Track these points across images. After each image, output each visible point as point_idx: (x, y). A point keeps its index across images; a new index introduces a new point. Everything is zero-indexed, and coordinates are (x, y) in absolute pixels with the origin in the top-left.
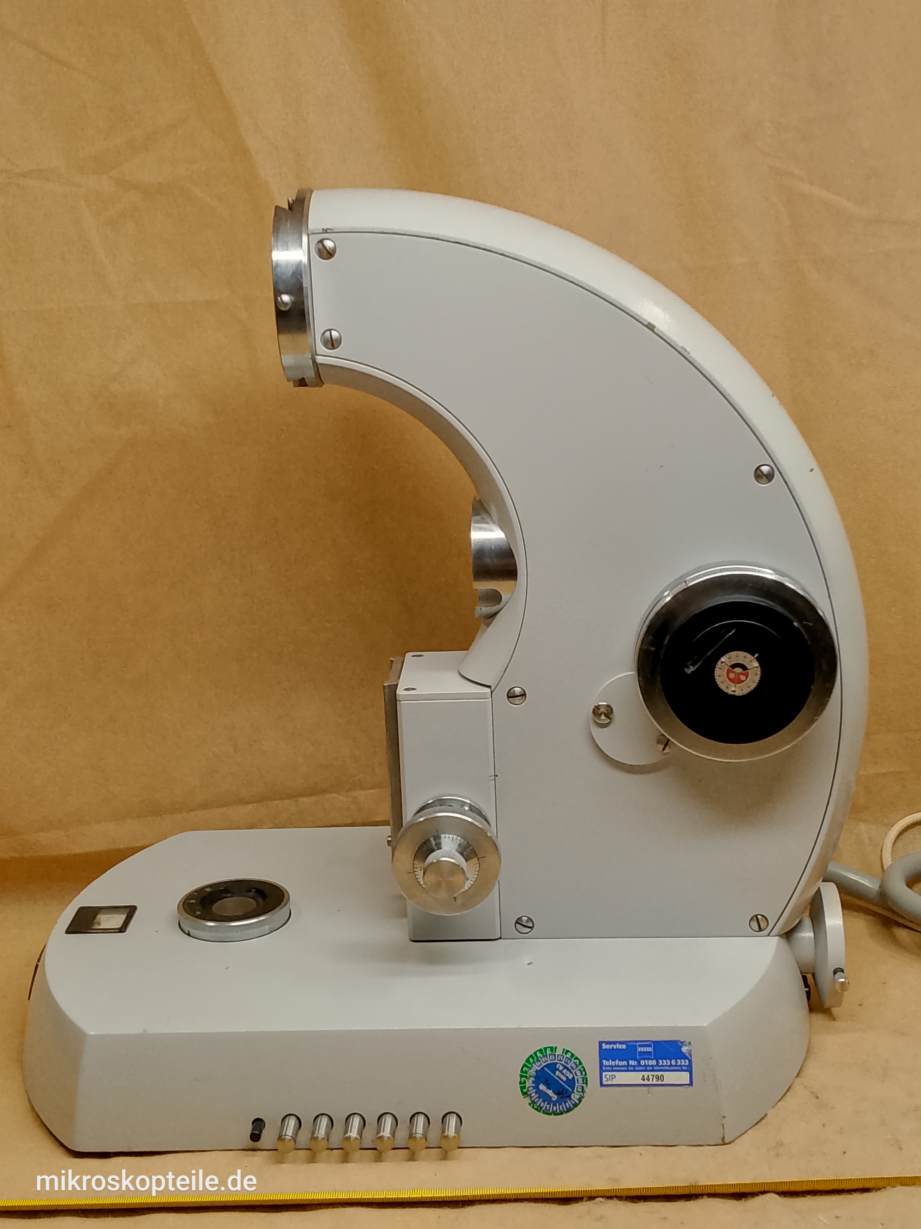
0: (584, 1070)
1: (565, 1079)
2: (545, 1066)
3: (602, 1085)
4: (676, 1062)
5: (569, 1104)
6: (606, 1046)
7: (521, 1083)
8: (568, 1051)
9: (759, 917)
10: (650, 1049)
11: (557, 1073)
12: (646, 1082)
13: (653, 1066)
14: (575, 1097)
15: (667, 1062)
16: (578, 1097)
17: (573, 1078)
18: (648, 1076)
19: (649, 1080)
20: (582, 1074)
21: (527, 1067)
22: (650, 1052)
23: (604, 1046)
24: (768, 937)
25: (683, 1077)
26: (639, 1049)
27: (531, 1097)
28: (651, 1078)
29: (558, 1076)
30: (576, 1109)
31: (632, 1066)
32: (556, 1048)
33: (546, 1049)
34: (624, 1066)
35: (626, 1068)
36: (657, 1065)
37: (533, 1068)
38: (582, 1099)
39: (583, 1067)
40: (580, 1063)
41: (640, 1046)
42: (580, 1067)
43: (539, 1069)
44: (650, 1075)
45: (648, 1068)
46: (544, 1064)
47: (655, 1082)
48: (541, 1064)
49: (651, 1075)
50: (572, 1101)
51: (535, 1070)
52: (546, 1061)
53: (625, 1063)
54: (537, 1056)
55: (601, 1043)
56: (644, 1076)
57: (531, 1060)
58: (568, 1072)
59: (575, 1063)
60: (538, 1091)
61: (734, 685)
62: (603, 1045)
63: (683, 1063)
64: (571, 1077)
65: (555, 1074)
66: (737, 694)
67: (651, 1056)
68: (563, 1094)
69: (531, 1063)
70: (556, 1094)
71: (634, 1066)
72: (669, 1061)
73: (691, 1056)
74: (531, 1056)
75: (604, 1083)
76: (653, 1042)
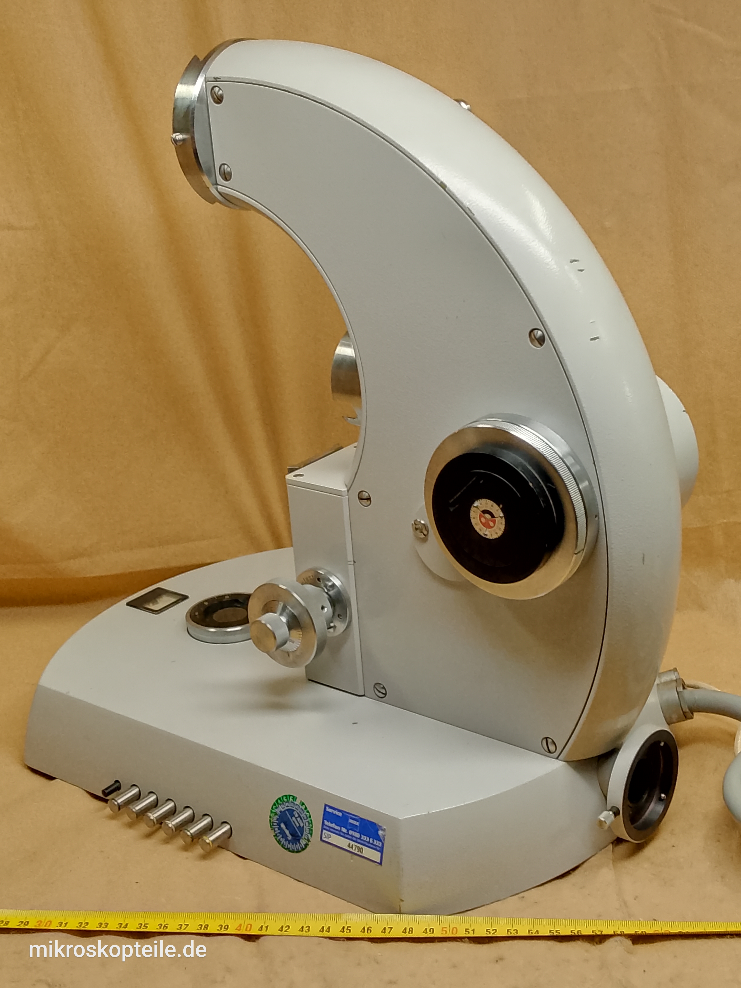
0: (312, 823)
1: (298, 825)
2: (287, 810)
3: (321, 840)
4: (373, 841)
5: (298, 847)
7: (270, 817)
8: (303, 804)
9: (549, 740)
10: (357, 823)
11: (294, 818)
12: (350, 849)
13: (357, 838)
14: (303, 842)
15: (367, 839)
16: (305, 843)
17: (303, 827)
18: (353, 845)
19: (352, 848)
20: (309, 826)
21: (276, 806)
22: (357, 826)
23: (328, 809)
24: (557, 760)
25: (375, 856)
26: (351, 821)
27: (275, 831)
28: (354, 847)
29: (294, 822)
30: (303, 852)
31: (343, 832)
32: (296, 798)
33: (290, 796)
34: (338, 831)
35: (339, 833)
36: (360, 839)
37: (279, 808)
38: (307, 846)
39: (311, 820)
40: (310, 817)
41: (351, 818)
42: (309, 819)
43: (283, 810)
44: (354, 846)
45: (354, 839)
46: (286, 808)
47: (356, 852)
49: (355, 845)
50: (300, 845)
51: (280, 810)
52: (288, 806)
53: (338, 828)
54: (283, 800)
55: (326, 806)
56: (349, 844)
57: (279, 801)
58: (301, 821)
59: (307, 815)
60: (280, 828)
61: (485, 528)
62: (327, 808)
63: (377, 844)
65: (292, 819)
66: (488, 537)
67: (357, 829)
68: (296, 837)
70: (291, 834)
71: (344, 833)
72: (368, 838)
73: (384, 840)
74: (279, 799)
75: (323, 839)
76: (361, 818)
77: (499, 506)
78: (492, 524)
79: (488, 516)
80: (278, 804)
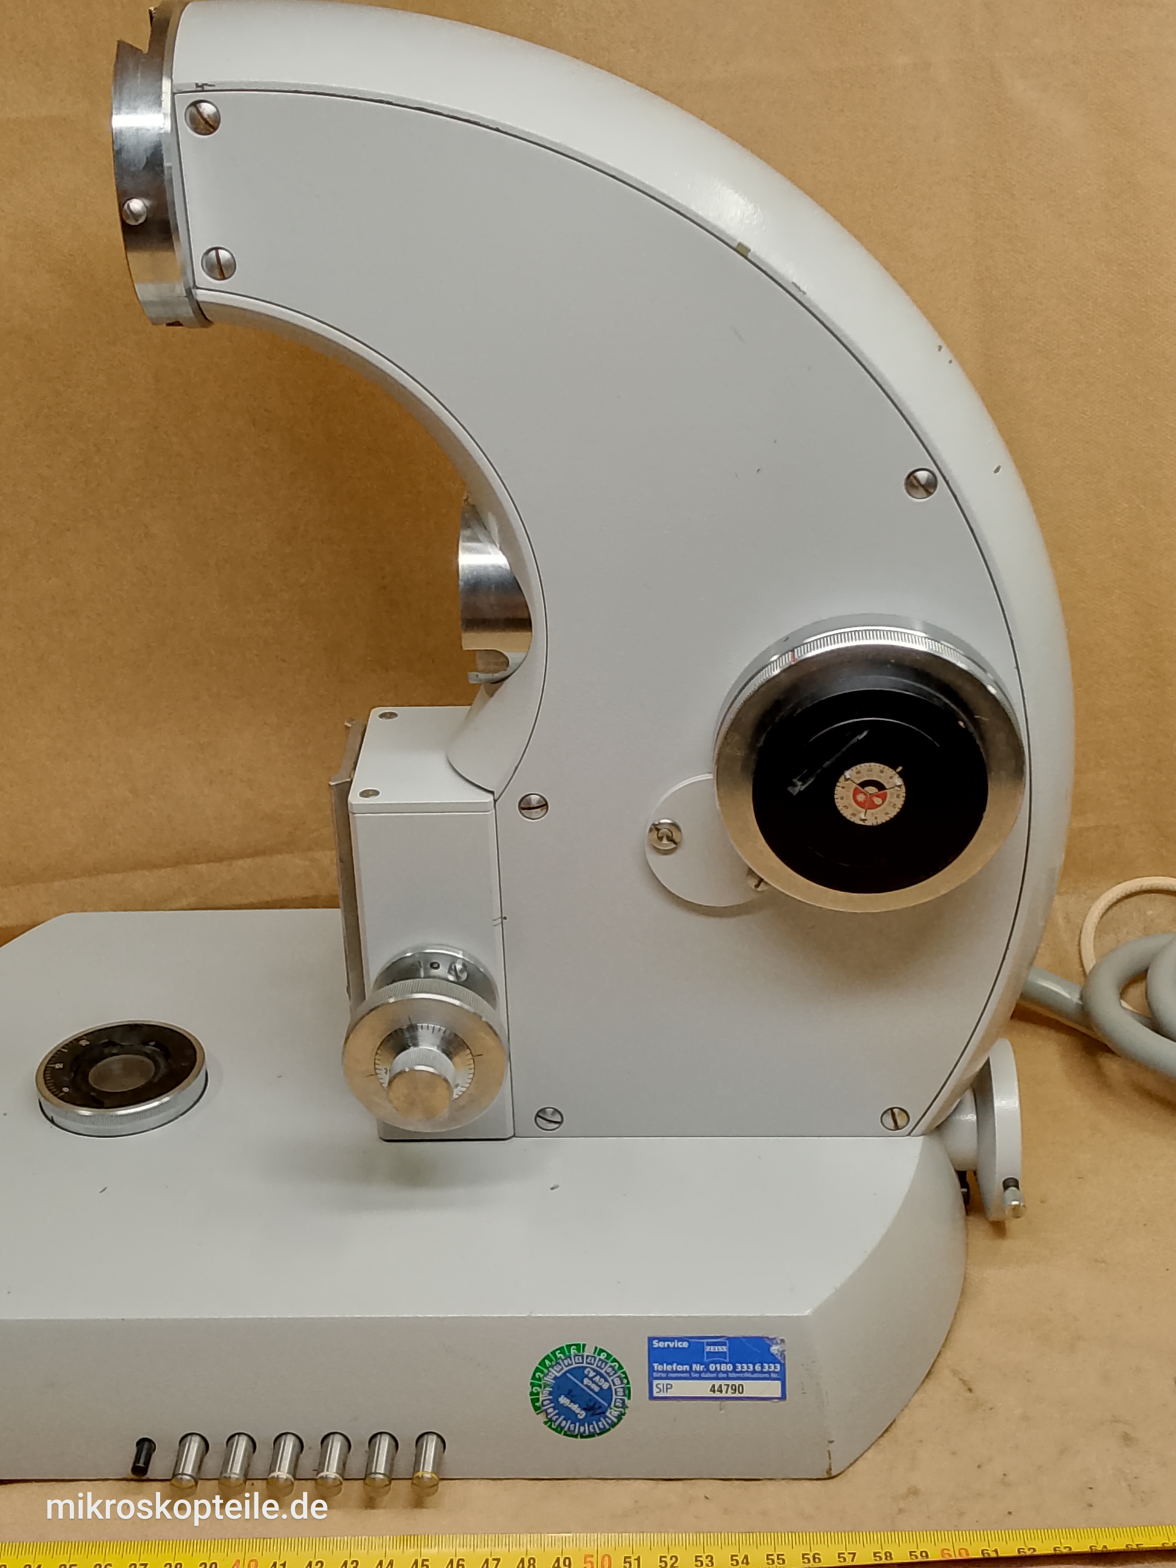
0: (626, 1377)
1: (597, 1389)
2: (567, 1372)
3: (652, 1397)
4: (762, 1367)
5: (603, 1424)
6: (658, 1342)
7: (532, 1394)
8: (602, 1351)
9: (896, 1111)
10: (724, 1349)
11: (586, 1381)
12: (717, 1394)
13: (726, 1372)
14: (612, 1414)
15: (748, 1367)
16: (616, 1414)
17: (610, 1387)
18: (721, 1386)
19: (721, 1391)
20: (622, 1383)
21: (542, 1372)
22: (725, 1353)
23: (656, 1344)
24: (909, 1137)
25: (773, 1388)
26: (708, 1349)
27: (547, 1414)
28: (724, 1388)
29: (587, 1386)
30: (612, 1430)
31: (696, 1372)
32: (584, 1345)
33: (569, 1346)
34: (686, 1372)
35: (687, 1375)
36: (734, 1370)
37: (550, 1373)
38: (623, 1417)
39: (624, 1373)
40: (621, 1367)
41: (709, 1344)
42: (619, 1373)
43: (558, 1375)
44: (723, 1386)
45: (721, 1375)
46: (565, 1369)
47: (730, 1394)
48: (562, 1369)
49: (725, 1385)
50: (607, 1419)
51: (553, 1376)
52: (569, 1365)
53: (686, 1368)
54: (556, 1357)
55: (651, 1340)
56: (714, 1386)
57: (547, 1362)
58: (602, 1380)
59: (613, 1367)
60: (558, 1406)
61: (864, 810)
62: (655, 1342)
63: (772, 1369)
64: (605, 1386)
65: (582, 1382)
66: (868, 823)
67: (725, 1358)
68: (595, 1410)
69: (548, 1366)
70: (584, 1409)
71: (700, 1372)
72: (751, 1366)
73: (784, 1358)
74: (547, 1357)
75: (655, 1395)
76: (729, 1338)
77: (895, 769)
78: (878, 801)
79: (872, 790)
80: (545, 1367)
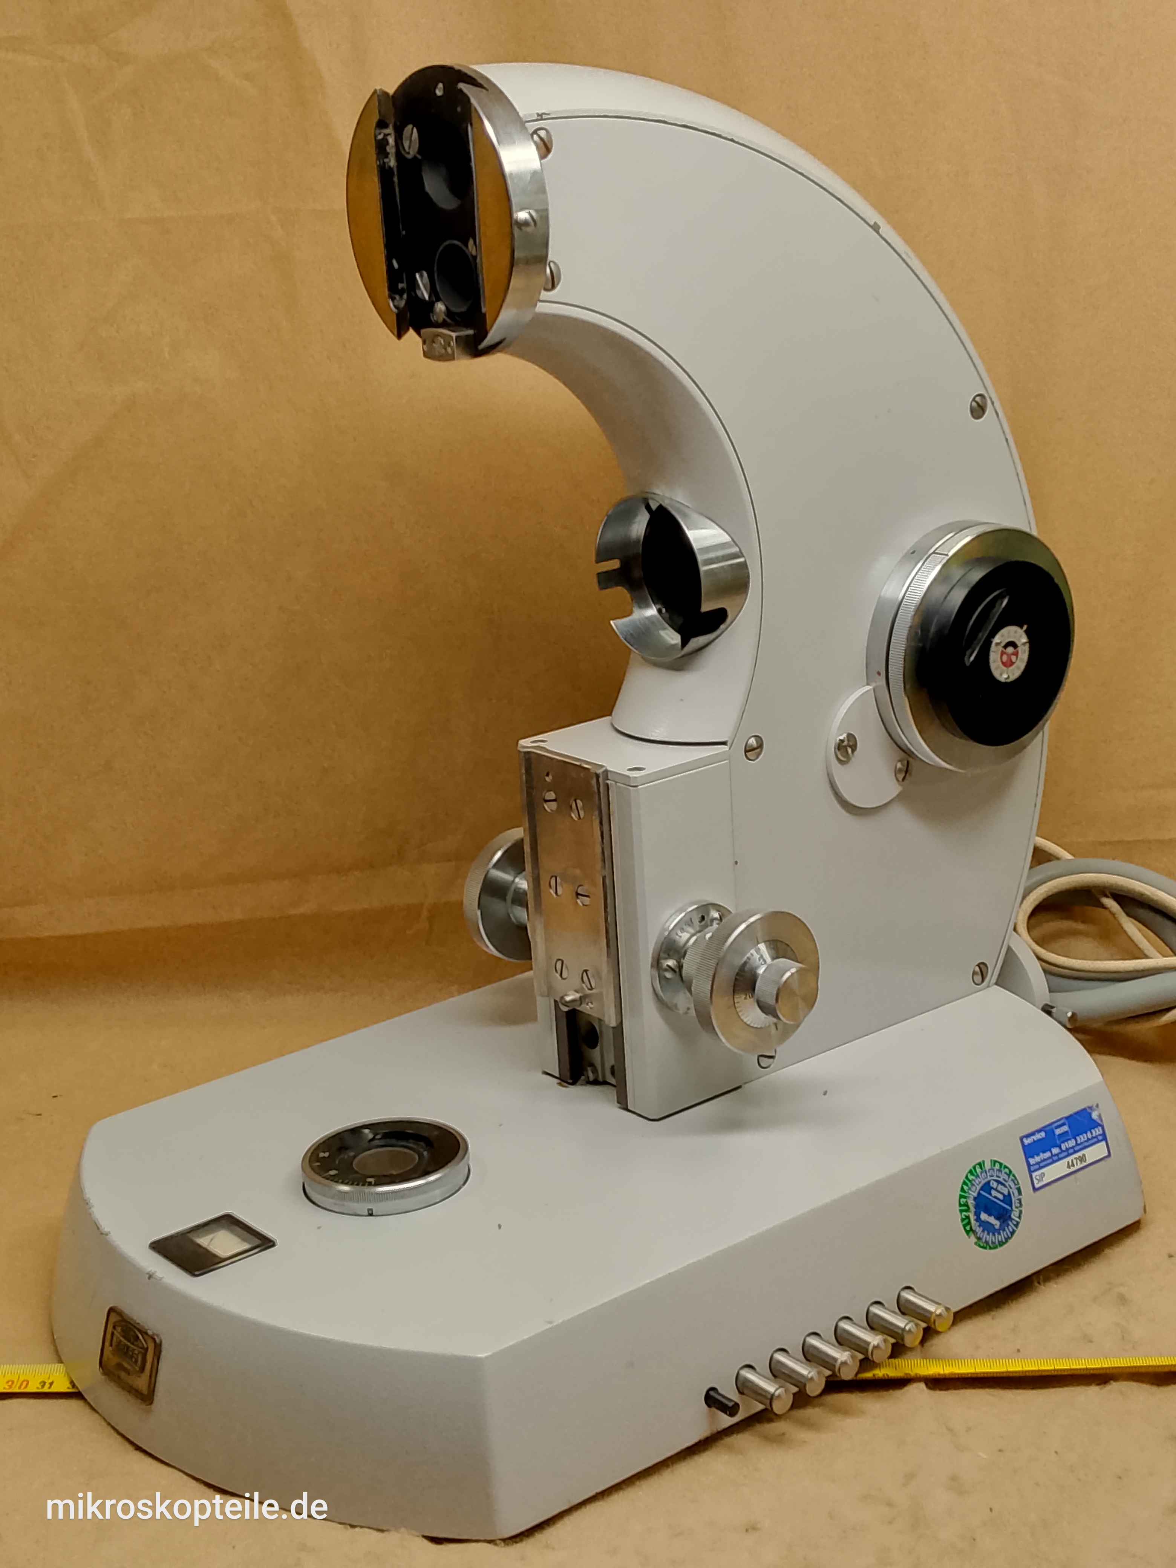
0: (1016, 1179)
1: (1001, 1197)
2: (982, 1189)
3: (1035, 1189)
4: (1091, 1134)
5: (1011, 1227)
6: (1027, 1140)
7: (963, 1220)
8: (995, 1162)
10: (1065, 1128)
11: (994, 1193)
12: (1073, 1169)
13: (1073, 1147)
14: (1014, 1215)
15: (1084, 1138)
16: (1017, 1214)
17: (1009, 1192)
19: (1073, 1165)
20: (1015, 1185)
21: (965, 1197)
22: (1067, 1132)
23: (1027, 1141)
25: (1101, 1149)
26: (1057, 1132)
27: (976, 1234)
28: (1075, 1162)
29: (995, 1197)
30: (1018, 1230)
31: (1055, 1155)
32: (984, 1162)
33: (974, 1167)
34: (1049, 1158)
35: (1050, 1160)
36: (1077, 1144)
37: (970, 1196)
38: (1021, 1215)
39: (1013, 1175)
40: (1010, 1171)
41: (1057, 1127)
42: (1012, 1177)
43: (975, 1195)
44: (1073, 1160)
45: (1071, 1151)
46: (978, 1188)
47: (1079, 1166)
48: (976, 1188)
49: (1075, 1158)
50: (1012, 1221)
51: (972, 1197)
52: (980, 1182)
53: (1048, 1154)
54: (970, 1181)
55: (1021, 1139)
57: (965, 1188)
58: (1002, 1187)
59: (1006, 1173)
60: (981, 1223)
61: (1006, 669)
62: (1025, 1140)
63: (1098, 1132)
64: (1006, 1193)
65: (990, 1194)
66: (1009, 680)
67: (1069, 1135)
68: (1004, 1216)
69: (966, 1191)
70: (998, 1219)
71: (1057, 1154)
72: (1085, 1136)
73: (1102, 1121)
74: (964, 1183)
75: (1037, 1186)
76: (1067, 1118)
77: (1021, 627)
78: (1014, 658)
79: (1010, 650)
80: (965, 1192)
